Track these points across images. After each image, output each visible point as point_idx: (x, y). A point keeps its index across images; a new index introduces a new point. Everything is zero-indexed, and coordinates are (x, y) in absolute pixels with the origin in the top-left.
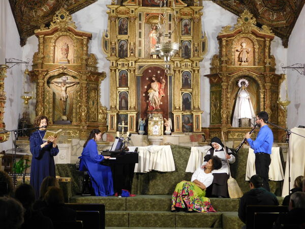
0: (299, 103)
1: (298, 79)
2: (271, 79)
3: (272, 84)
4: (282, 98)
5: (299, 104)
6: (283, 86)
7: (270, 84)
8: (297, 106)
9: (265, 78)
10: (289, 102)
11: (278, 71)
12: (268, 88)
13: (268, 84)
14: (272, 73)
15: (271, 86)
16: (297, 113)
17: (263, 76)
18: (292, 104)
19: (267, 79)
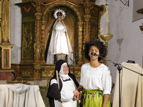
0: (122, 37)
1: (121, 10)
2: (91, 11)
3: (92, 16)
4: (103, 31)
5: (122, 39)
6: (105, 19)
7: (90, 16)
8: (120, 41)
9: (84, 9)
10: (112, 36)
11: (99, 2)
12: (87, 20)
13: (87, 16)
14: (92, 3)
15: (91, 19)
16: (120, 49)
17: (82, 7)
18: (114, 39)
19: (87, 10)
